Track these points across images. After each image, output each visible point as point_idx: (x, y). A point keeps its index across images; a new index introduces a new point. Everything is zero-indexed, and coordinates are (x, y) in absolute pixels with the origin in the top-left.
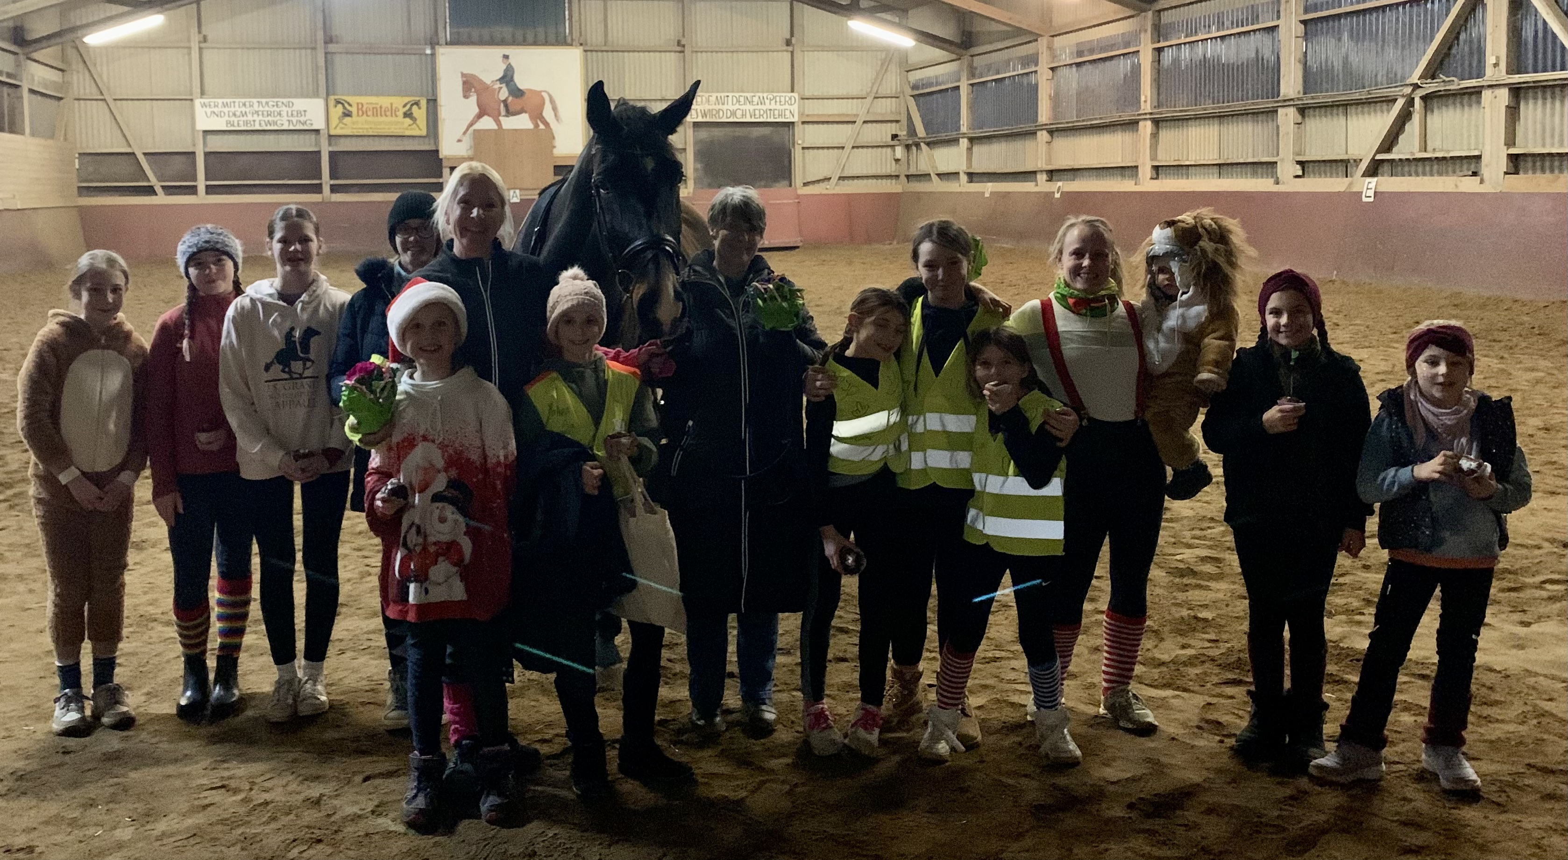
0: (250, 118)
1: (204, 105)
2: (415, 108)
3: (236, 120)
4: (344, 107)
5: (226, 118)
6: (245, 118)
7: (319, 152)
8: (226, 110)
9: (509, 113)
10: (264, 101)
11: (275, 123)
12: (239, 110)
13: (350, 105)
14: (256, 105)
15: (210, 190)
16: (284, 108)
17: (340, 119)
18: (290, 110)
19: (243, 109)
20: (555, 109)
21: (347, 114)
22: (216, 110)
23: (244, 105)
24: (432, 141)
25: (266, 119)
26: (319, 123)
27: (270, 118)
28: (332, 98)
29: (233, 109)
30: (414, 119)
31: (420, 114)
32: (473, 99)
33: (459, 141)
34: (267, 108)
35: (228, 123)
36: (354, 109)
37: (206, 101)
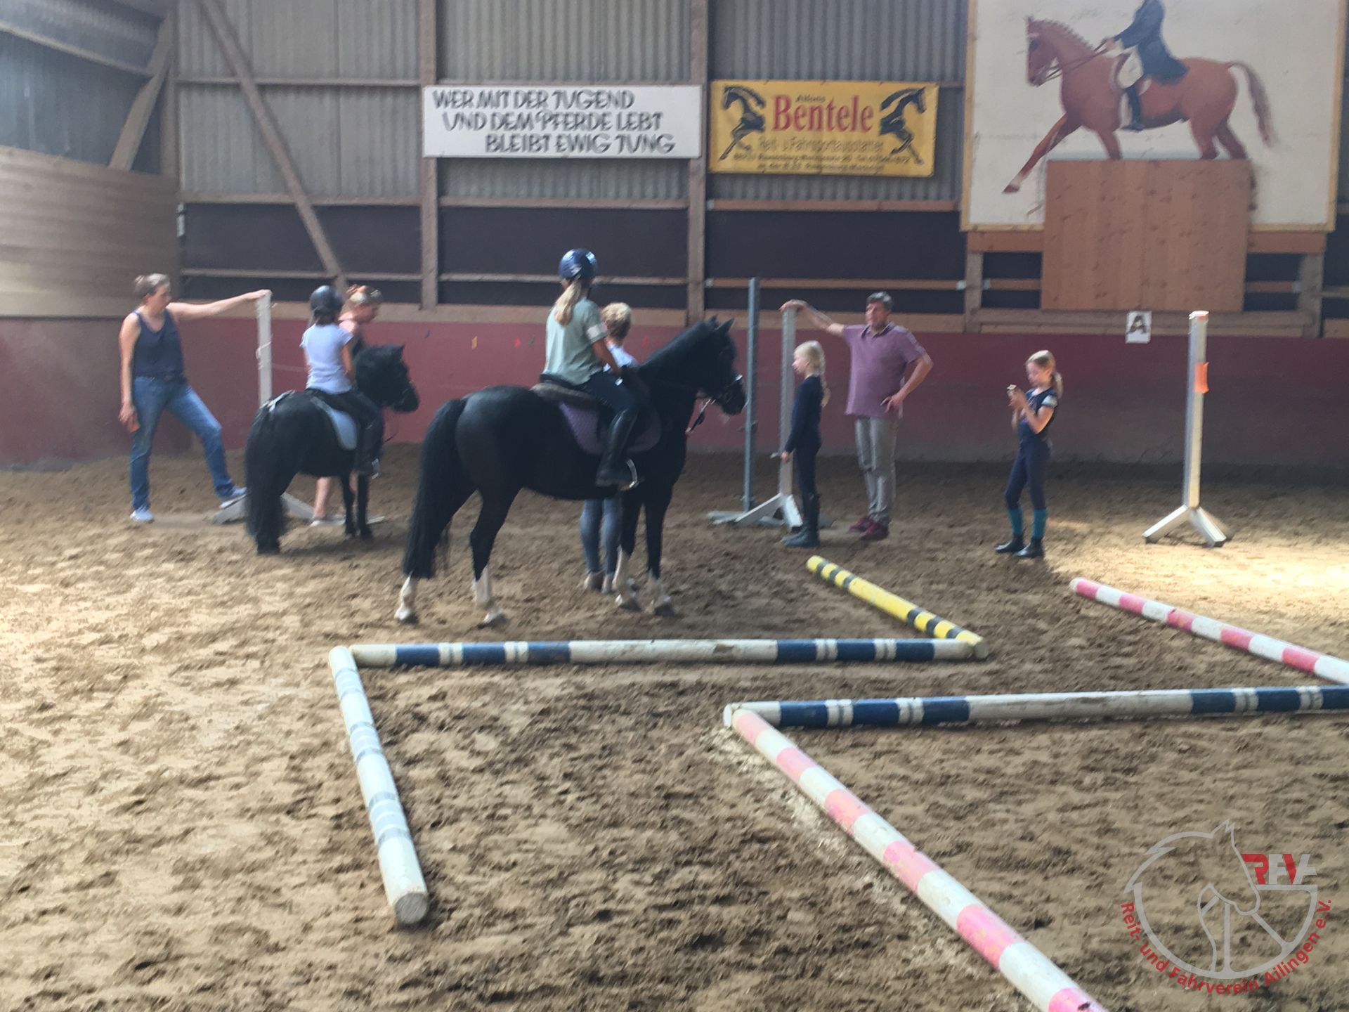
0: (537, 129)
1: (440, 101)
2: (910, 109)
3: (508, 134)
4: (747, 108)
5: (487, 130)
6: (527, 131)
7: (684, 211)
8: (488, 111)
9: (1141, 121)
10: (569, 90)
11: (591, 143)
12: (513, 111)
13: (761, 102)
14: (552, 101)
15: (447, 294)
16: (613, 111)
17: (738, 133)
18: (625, 112)
19: (524, 111)
20: (1261, 109)
21: (752, 123)
22: (467, 111)
23: (527, 100)
24: (946, 191)
25: (573, 133)
26: (688, 146)
27: (581, 133)
28: (720, 85)
29: (501, 111)
30: (906, 137)
31: (924, 124)
32: (1054, 85)
33: (1011, 189)
34: (574, 109)
35: (490, 141)
36: (768, 113)
37: (447, 89)
